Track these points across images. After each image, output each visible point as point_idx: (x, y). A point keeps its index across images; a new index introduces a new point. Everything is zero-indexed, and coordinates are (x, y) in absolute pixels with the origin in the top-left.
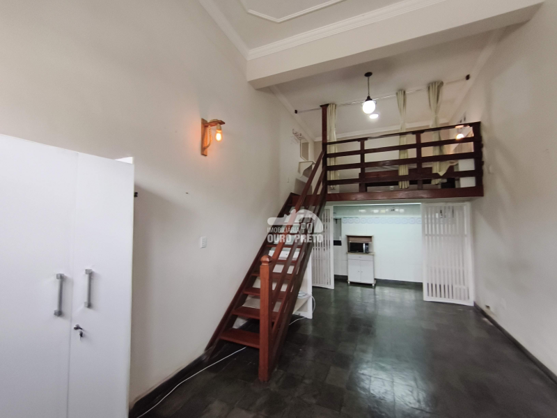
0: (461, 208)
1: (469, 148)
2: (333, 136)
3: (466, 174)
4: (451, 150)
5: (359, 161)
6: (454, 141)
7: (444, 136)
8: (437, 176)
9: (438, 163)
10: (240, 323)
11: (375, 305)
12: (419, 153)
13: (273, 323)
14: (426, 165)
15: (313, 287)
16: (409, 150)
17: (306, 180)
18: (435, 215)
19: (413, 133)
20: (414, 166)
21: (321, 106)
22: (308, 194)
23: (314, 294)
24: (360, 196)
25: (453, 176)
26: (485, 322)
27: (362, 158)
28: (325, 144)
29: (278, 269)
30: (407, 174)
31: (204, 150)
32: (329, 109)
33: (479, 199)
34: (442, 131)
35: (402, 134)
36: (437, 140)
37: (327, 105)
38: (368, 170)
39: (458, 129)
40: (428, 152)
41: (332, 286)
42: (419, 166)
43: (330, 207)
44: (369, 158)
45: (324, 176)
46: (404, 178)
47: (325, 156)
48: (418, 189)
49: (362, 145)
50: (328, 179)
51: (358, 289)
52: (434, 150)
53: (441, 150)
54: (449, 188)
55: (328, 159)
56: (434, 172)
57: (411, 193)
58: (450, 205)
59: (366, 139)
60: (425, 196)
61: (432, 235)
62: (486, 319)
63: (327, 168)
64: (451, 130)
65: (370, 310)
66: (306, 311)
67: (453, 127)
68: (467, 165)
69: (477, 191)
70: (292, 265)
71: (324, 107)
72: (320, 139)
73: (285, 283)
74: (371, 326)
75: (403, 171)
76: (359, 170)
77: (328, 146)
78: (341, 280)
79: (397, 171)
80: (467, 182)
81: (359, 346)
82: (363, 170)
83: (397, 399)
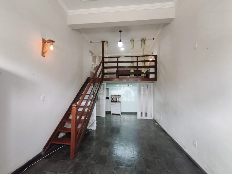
0: (150, 85)
1: (153, 64)
2: (106, 54)
3: (152, 73)
4: (148, 64)
5: (116, 66)
6: (148, 61)
7: (146, 59)
8: (143, 73)
9: (143, 68)
10: (62, 135)
11: (121, 122)
12: (137, 64)
13: (77, 133)
14: (139, 69)
15: (96, 117)
16: (134, 63)
17: (94, 72)
18: (142, 88)
19: (136, 56)
20: (136, 69)
21: (102, 41)
22: (95, 78)
23: (97, 119)
24: (116, 80)
25: (148, 73)
26: (156, 124)
27: (118, 65)
29: (80, 110)
31: (43, 54)
32: (105, 43)
33: (155, 82)
34: (145, 57)
35: (132, 57)
36: (143, 60)
37: (104, 41)
38: (119, 69)
39: (150, 57)
40: (140, 64)
41: (104, 116)
42: (137, 69)
43: (104, 84)
44: (120, 65)
45: (102, 71)
46: (132, 73)
47: (103, 62)
48: (137, 78)
49: (118, 60)
50: (104, 72)
51: (115, 116)
52: (142, 64)
53: (144, 64)
54: (147, 78)
55: (104, 64)
56: (142, 72)
57: (134, 79)
58: (147, 84)
59: (119, 57)
60: (139, 80)
61: (141, 95)
62: (156, 123)
63: (104, 68)
64: (148, 57)
65: (119, 124)
66: (93, 127)
67: (149, 56)
68: (152, 70)
69: (155, 79)
70: (87, 108)
71: (103, 42)
72: (101, 55)
73: (84, 116)
74: (119, 130)
75: (132, 71)
76: (116, 69)
77: (104, 58)
78: (108, 113)
79: (130, 71)
80: (152, 76)
81: (114, 138)
82: (118, 69)
83: (126, 155)
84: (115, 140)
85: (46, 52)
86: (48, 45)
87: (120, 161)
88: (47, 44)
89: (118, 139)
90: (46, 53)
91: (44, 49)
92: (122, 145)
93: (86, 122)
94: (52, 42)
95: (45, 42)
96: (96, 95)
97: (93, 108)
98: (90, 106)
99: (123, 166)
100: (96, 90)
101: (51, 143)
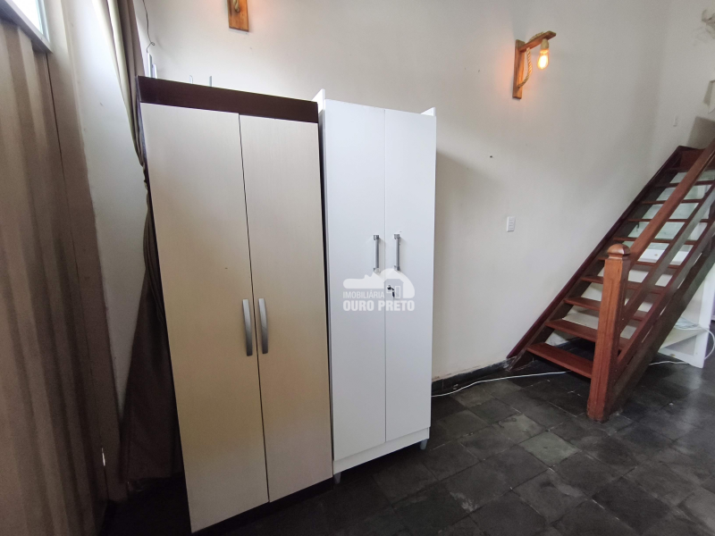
31: (517, 91)
66: (691, 352)
85: (526, 80)
86: (533, 56)
88: (530, 54)
90: (524, 85)
91: (520, 73)
94: (544, 40)
95: (522, 49)
101: (528, 352)
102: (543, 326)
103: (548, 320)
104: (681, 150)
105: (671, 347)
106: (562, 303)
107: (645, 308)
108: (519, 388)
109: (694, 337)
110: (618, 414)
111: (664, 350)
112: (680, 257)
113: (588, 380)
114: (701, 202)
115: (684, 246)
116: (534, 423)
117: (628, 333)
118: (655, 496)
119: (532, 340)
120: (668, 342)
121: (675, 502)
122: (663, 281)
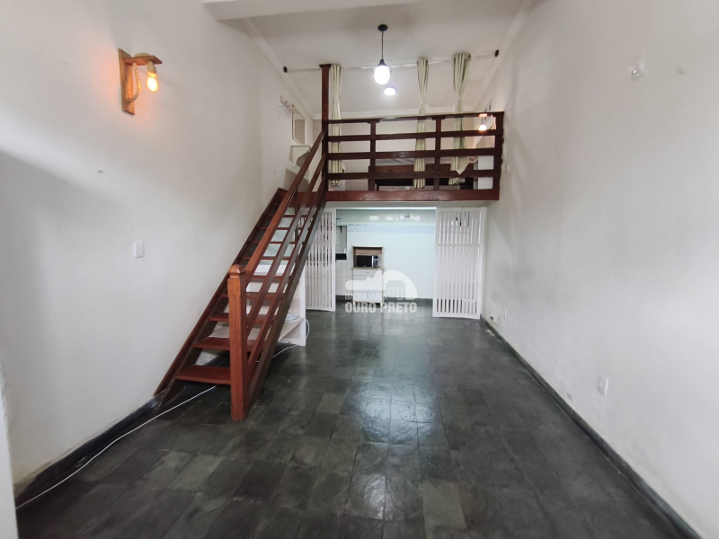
0: (477, 213)
1: (490, 142)
2: (336, 112)
3: (485, 173)
4: (473, 143)
5: (368, 150)
6: (476, 133)
7: (466, 125)
8: (455, 174)
9: (457, 158)
12: (438, 144)
14: (444, 161)
15: (307, 310)
16: (428, 140)
17: (297, 170)
18: (450, 223)
19: (434, 117)
20: (432, 161)
21: (321, 66)
22: (301, 189)
24: (369, 196)
25: (471, 175)
26: (488, 334)
27: (373, 146)
28: (326, 123)
30: (424, 170)
31: (127, 104)
32: (331, 71)
33: (494, 203)
34: (464, 119)
35: (420, 118)
36: (458, 129)
37: (328, 66)
38: (379, 163)
39: (482, 118)
40: (448, 144)
41: (333, 308)
42: (437, 160)
43: (331, 209)
44: (382, 146)
45: (324, 167)
46: (419, 175)
47: (326, 139)
48: (435, 189)
49: (373, 129)
50: (329, 172)
52: (455, 142)
53: (461, 143)
54: (467, 190)
55: (330, 143)
56: (453, 169)
57: (426, 196)
58: (466, 210)
59: (378, 120)
60: (441, 198)
61: (445, 245)
62: (489, 331)
63: (328, 157)
64: (476, 118)
66: (298, 337)
67: (477, 115)
68: (485, 163)
69: (493, 194)
70: (276, 282)
71: (326, 68)
72: (319, 116)
74: (375, 348)
75: (419, 166)
76: (367, 162)
77: (330, 125)
79: (412, 166)
80: (484, 184)
81: (359, 369)
82: (373, 162)
83: (393, 416)
84: (364, 374)
85: (137, 96)
86: (141, 75)
87: (375, 430)
88: (138, 71)
89: (371, 371)
90: (136, 102)
91: (129, 87)
92: (382, 389)
93: (277, 322)
94: (150, 63)
95: (127, 61)
96: (305, 244)
97: (297, 283)
98: (287, 276)
99: (383, 442)
100: (302, 229)
101: (177, 381)
102: (191, 349)
103: (195, 342)
104: (280, 190)
105: (287, 336)
106: (207, 321)
107: (264, 311)
108: (168, 423)
109: (298, 326)
110: (255, 406)
111: (281, 339)
112: (281, 270)
113: (228, 387)
114: (289, 229)
115: (283, 261)
116: (183, 454)
117: (254, 335)
118: (277, 461)
119: (180, 367)
120: (283, 333)
121: (289, 458)
122: (273, 288)
